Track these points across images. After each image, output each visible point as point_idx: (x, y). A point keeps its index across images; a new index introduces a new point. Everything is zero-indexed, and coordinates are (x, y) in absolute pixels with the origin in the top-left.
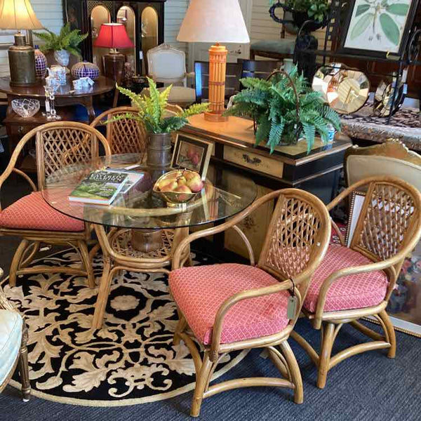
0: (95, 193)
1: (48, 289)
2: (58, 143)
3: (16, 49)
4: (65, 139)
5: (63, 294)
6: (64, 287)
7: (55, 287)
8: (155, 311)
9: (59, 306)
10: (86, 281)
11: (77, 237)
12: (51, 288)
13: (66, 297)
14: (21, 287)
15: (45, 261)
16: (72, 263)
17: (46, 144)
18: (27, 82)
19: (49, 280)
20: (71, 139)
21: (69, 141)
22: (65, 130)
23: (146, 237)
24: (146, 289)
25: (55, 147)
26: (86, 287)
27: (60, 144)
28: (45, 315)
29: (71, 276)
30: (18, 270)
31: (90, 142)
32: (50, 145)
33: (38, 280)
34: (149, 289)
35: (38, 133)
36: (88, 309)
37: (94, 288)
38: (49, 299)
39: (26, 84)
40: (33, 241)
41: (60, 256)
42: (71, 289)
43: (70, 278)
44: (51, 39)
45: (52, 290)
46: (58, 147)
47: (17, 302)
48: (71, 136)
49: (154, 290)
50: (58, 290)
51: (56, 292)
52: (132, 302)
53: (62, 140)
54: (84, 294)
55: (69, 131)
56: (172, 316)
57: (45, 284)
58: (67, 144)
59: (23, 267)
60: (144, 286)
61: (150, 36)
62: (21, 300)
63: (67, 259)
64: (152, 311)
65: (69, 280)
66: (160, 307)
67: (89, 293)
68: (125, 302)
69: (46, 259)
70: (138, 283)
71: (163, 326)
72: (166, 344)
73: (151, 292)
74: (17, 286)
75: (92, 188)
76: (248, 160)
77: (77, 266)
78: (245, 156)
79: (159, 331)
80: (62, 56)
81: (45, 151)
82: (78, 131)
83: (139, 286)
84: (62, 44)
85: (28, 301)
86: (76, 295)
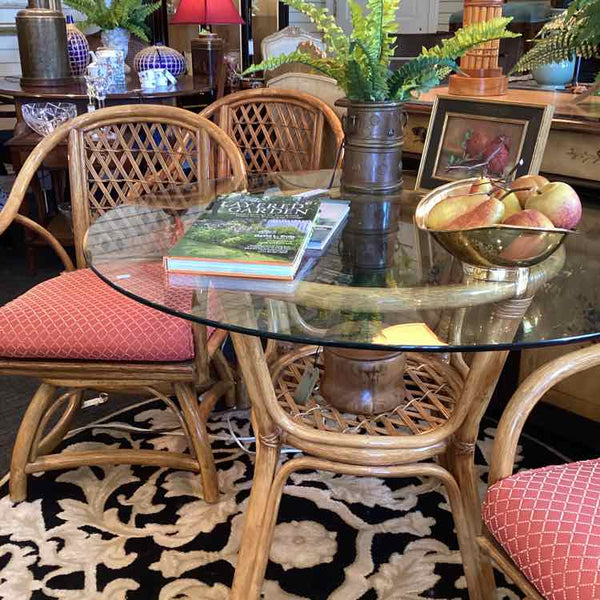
0: (244, 245)
1: (106, 509)
2: (119, 156)
3: (31, 14)
4: (135, 145)
5: (141, 521)
6: (143, 500)
7: (121, 499)
8: (385, 569)
9: (134, 556)
10: (195, 481)
11: (176, 377)
12: (111, 503)
13: (151, 529)
14: (38, 503)
15: (95, 433)
16: (157, 434)
17: (93, 158)
18: (52, 78)
19: (106, 481)
20: (150, 147)
21: (144, 150)
22: (135, 124)
23: (368, 373)
24: (344, 502)
25: (112, 167)
26: (196, 499)
27: (123, 158)
28: (100, 587)
29: (157, 468)
30: (29, 460)
31: (195, 148)
32: (102, 161)
33: (80, 483)
34: (351, 500)
35: (74, 134)
36: (210, 566)
37: (216, 502)
38: (107, 536)
39: (51, 80)
40: (67, 389)
41: (128, 418)
42: (162, 507)
43: (157, 475)
44: (97, 8)
45: (116, 510)
46: (120, 166)
47: (28, 549)
48: (150, 138)
49: (365, 503)
50: (129, 509)
51: (124, 515)
52: (319, 541)
53: (128, 150)
54: (194, 521)
55: (145, 127)
57: (98, 492)
58: (139, 160)
59: (42, 453)
60: (339, 494)
61: (264, 14)
62: (38, 542)
63: (146, 424)
64: (376, 570)
65: (152, 480)
66: (396, 558)
67: (206, 516)
68: (300, 540)
69: (96, 427)
70: (322, 486)
73: (357, 509)
74: (30, 499)
75: (232, 234)
77: (168, 442)
80: (117, 40)
81: (90, 176)
82: (164, 126)
83: (326, 494)
84: (115, 14)
85: (54, 544)
86: (174, 523)
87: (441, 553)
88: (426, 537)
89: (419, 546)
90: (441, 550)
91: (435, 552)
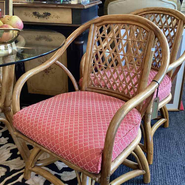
56: (11, 156)
71: (8, 168)
72: (19, 182)
76: (39, 16)
78: (35, 14)
79: (6, 173)
87: (11, 146)
88: (6, 143)
89: (4, 147)
90: (11, 145)
91: (10, 147)
